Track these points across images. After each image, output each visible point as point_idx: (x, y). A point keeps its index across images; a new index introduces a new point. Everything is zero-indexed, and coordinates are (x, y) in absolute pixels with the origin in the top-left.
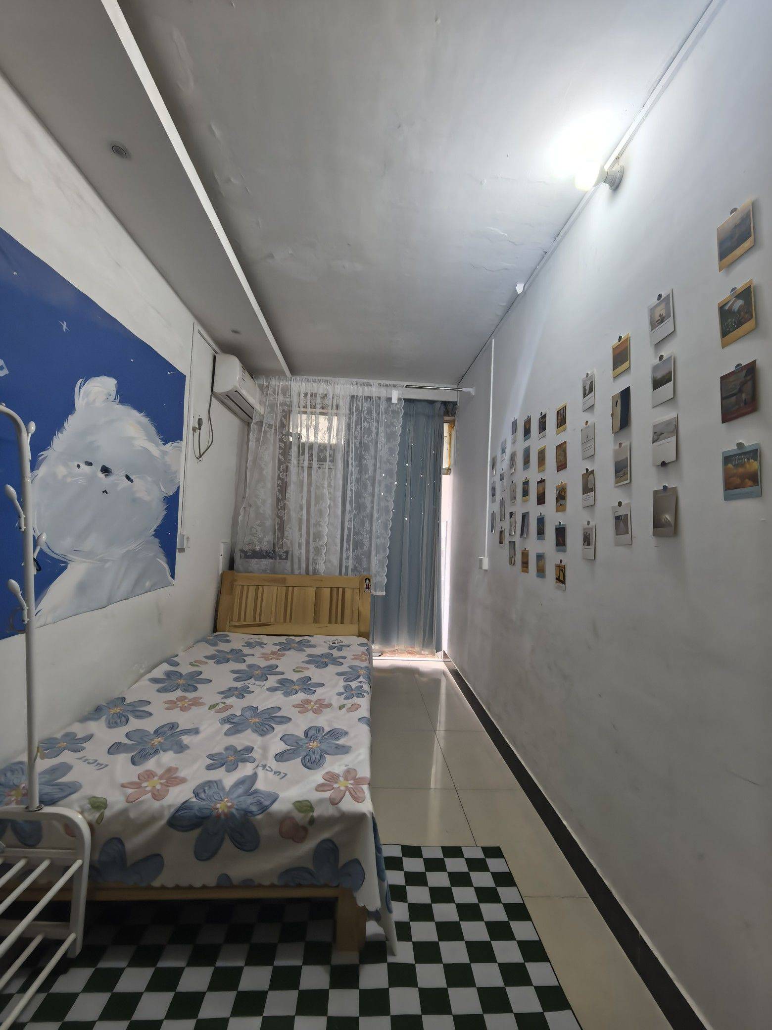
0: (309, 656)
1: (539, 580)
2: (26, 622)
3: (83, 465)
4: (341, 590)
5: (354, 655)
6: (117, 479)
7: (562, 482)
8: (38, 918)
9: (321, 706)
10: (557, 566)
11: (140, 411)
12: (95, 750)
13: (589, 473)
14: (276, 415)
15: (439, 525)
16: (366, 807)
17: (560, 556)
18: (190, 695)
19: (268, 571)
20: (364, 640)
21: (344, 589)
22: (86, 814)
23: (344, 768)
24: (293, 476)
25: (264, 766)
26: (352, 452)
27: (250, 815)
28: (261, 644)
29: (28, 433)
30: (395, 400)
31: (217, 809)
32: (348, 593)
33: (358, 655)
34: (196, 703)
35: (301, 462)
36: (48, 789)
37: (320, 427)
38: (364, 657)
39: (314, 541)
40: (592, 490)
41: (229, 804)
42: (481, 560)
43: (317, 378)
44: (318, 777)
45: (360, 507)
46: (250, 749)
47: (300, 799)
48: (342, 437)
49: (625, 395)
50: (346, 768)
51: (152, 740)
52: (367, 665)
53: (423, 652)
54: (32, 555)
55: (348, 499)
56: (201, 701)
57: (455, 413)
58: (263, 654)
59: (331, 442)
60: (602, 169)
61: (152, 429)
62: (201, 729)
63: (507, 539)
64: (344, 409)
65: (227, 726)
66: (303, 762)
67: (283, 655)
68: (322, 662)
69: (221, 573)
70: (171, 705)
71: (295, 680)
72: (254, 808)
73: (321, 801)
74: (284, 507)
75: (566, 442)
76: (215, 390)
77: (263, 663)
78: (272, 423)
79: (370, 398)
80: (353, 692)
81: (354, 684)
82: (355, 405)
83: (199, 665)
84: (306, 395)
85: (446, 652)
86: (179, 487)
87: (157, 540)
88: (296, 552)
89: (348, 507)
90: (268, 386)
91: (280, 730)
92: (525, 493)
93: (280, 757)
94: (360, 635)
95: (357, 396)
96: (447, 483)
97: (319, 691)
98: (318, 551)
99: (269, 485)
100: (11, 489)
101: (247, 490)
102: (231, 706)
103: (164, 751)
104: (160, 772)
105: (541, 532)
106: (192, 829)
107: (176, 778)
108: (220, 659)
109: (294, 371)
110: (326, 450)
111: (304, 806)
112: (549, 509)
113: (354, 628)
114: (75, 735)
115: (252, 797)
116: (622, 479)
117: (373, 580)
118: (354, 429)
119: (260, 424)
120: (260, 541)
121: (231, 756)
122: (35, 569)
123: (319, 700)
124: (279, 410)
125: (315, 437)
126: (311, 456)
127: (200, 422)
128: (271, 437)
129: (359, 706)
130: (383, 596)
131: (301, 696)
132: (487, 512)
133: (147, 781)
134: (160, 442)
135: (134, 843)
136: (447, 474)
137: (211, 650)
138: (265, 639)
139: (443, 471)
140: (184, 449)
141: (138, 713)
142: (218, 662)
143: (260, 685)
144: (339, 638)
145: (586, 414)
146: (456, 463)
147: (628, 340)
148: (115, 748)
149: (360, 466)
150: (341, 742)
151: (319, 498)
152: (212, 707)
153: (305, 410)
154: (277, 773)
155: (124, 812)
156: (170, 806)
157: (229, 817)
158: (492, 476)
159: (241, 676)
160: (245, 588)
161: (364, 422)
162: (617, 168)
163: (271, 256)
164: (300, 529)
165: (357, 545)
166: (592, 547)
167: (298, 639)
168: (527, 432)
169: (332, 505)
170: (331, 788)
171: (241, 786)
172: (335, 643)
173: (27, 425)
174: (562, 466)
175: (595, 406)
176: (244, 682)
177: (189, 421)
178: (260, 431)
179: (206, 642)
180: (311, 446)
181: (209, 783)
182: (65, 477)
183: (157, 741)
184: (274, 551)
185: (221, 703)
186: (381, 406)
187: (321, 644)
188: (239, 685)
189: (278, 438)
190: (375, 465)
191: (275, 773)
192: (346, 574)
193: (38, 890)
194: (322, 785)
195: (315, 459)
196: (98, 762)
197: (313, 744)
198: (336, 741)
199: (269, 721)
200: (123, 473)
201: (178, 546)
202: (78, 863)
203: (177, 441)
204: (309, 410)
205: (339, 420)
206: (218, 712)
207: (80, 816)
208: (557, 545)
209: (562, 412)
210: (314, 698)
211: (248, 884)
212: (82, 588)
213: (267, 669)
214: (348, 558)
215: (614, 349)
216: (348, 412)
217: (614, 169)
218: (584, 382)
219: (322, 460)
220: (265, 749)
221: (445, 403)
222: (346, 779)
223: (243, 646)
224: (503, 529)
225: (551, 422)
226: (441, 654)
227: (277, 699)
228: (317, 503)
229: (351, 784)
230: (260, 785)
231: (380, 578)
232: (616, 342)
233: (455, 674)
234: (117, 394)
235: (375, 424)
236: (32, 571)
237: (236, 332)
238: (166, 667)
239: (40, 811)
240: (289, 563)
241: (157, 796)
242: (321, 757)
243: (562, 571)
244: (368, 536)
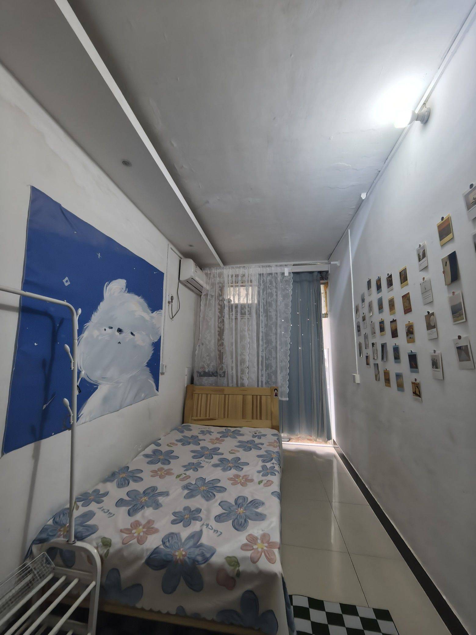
0: (239, 442)
1: (400, 393)
2: (72, 423)
3: (107, 329)
4: (259, 397)
5: (269, 443)
6: (127, 334)
7: (409, 322)
8: (71, 617)
9: (247, 480)
10: (413, 383)
11: (139, 295)
12: (109, 503)
13: (430, 315)
14: (216, 289)
15: (322, 352)
16: (277, 568)
17: (414, 376)
18: (166, 467)
19: (214, 385)
20: (275, 432)
21: (261, 396)
22: (99, 549)
23: (261, 532)
24: (227, 326)
25: (207, 525)
26: (262, 308)
27: (197, 563)
28: (210, 433)
29: (77, 315)
30: (286, 274)
31: (176, 556)
32: (264, 398)
33: (272, 443)
34: (169, 473)
35: (231, 316)
36: (80, 529)
37: (242, 294)
38: (276, 444)
39: (241, 364)
40: (434, 327)
41: (184, 553)
42: (354, 376)
43: (238, 266)
44: (242, 538)
45: (268, 342)
46: (199, 511)
47: (230, 555)
48: (254, 300)
49: (453, 258)
50: (262, 532)
51: (141, 498)
52: (278, 450)
53: (318, 440)
54: (76, 383)
55: (261, 338)
56: (172, 471)
57: (328, 278)
58: (211, 439)
59: (248, 302)
60: (414, 113)
61: (145, 305)
62: (170, 492)
63: (372, 362)
64: (255, 283)
65: (186, 492)
66: (233, 524)
67: (223, 441)
68: (248, 447)
69: (186, 386)
70: (155, 473)
71: (230, 459)
72: (199, 558)
73: (244, 559)
74: (222, 344)
75: (409, 293)
76: (180, 279)
77: (211, 446)
78: (213, 294)
79: (271, 274)
80: (268, 471)
81: (269, 465)
82: (262, 279)
83: (172, 445)
84: (232, 276)
85: (335, 441)
86: (161, 336)
87: (148, 369)
88: (230, 372)
89: (261, 343)
90: (210, 274)
91: (219, 497)
92: (382, 329)
93: (219, 518)
94: (273, 428)
95: (263, 274)
96: (326, 323)
97: (246, 468)
98: (243, 371)
99: (213, 331)
100: (67, 347)
101: (200, 335)
102: (189, 477)
103: (148, 507)
104: (143, 522)
105: (397, 357)
106: (160, 569)
107: (153, 528)
108: (185, 442)
109: (225, 263)
110: (245, 308)
111: (233, 561)
112: (402, 340)
113: (269, 423)
114: (99, 491)
115: (198, 549)
116: (460, 318)
117: (280, 390)
118: (262, 294)
119: (207, 295)
120: (208, 365)
121: (187, 515)
122: (78, 391)
123: (245, 475)
124: (217, 286)
125: (238, 301)
126: (237, 312)
127: (172, 298)
128: (213, 302)
129: (272, 482)
130: (287, 401)
131: (233, 472)
132: (356, 341)
133: (135, 529)
134: (150, 312)
135: (126, 574)
136: (326, 317)
137: (179, 436)
138: (213, 429)
139: (322, 316)
140: (163, 315)
141: (135, 478)
142: (183, 445)
143: (208, 462)
144: (259, 429)
145: (421, 273)
146: (331, 310)
147: (449, 219)
148: (120, 503)
149: (267, 316)
150: (259, 510)
151: (242, 338)
152: (178, 476)
153: (232, 285)
154: (216, 531)
155: (120, 551)
156: (147, 550)
157: (183, 563)
158: (356, 318)
159: (198, 455)
160: (200, 395)
161: (268, 289)
162: (425, 109)
163: (207, 202)
164: (232, 358)
165: (268, 367)
166: (440, 370)
167: (232, 429)
168: (379, 287)
169: (251, 342)
170: (251, 548)
171: (192, 539)
172: (256, 433)
173: (77, 310)
174: (408, 310)
175: (429, 266)
176: (198, 459)
177: (166, 298)
178: (206, 299)
179: (178, 430)
180: (236, 306)
181: (172, 534)
182: (98, 336)
183: (144, 499)
184: (217, 372)
185: (184, 474)
186: (278, 278)
187: (247, 434)
188: (195, 461)
189: (217, 302)
190: (276, 315)
191: (215, 531)
192: (262, 386)
193: (72, 597)
194: (245, 545)
195: (239, 314)
196: (109, 511)
197: (241, 510)
198: (256, 509)
199: (212, 489)
200: (130, 331)
201: (160, 371)
202: (93, 584)
203: (159, 310)
204: (234, 284)
205: (252, 290)
206: (182, 480)
207: (96, 551)
208: (411, 368)
209: (403, 272)
210: (242, 474)
211: (196, 617)
212: (106, 400)
213: (213, 451)
214: (262, 375)
215: (439, 227)
216: (257, 284)
217: (423, 111)
218: (418, 251)
219: (243, 314)
220: (209, 511)
221: (320, 272)
222: (262, 542)
223: (198, 433)
224: (368, 355)
225: (396, 280)
226: (331, 442)
227: (217, 474)
228: (241, 341)
229: (266, 547)
230: (204, 540)
231: (284, 388)
232: (439, 221)
233: (343, 457)
234: (126, 288)
235: (275, 290)
236: (76, 393)
237: (191, 246)
238: (153, 447)
239: (74, 545)
240: (226, 380)
241: (141, 541)
242: (245, 520)
243: (418, 388)
244: (275, 361)
